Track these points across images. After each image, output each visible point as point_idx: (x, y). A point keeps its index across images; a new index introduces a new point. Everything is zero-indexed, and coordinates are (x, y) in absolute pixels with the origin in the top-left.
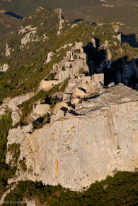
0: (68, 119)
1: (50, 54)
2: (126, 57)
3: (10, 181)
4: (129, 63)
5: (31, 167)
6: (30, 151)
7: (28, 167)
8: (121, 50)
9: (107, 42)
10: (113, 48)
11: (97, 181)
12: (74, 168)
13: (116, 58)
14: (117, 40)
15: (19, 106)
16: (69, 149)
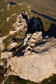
0: (33, 55)
1: (8, 18)
2: (34, 17)
3: (5, 75)
4: (35, 19)
5: (13, 70)
6: (13, 64)
7: (12, 70)
8: (32, 15)
9: (27, 12)
10: (29, 14)
11: (45, 78)
12: (36, 74)
13: (31, 18)
14: (30, 11)
15: (3, 42)
16: (34, 66)
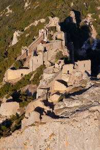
0: (45, 123)
1: (16, 34)
10: (98, 23)
